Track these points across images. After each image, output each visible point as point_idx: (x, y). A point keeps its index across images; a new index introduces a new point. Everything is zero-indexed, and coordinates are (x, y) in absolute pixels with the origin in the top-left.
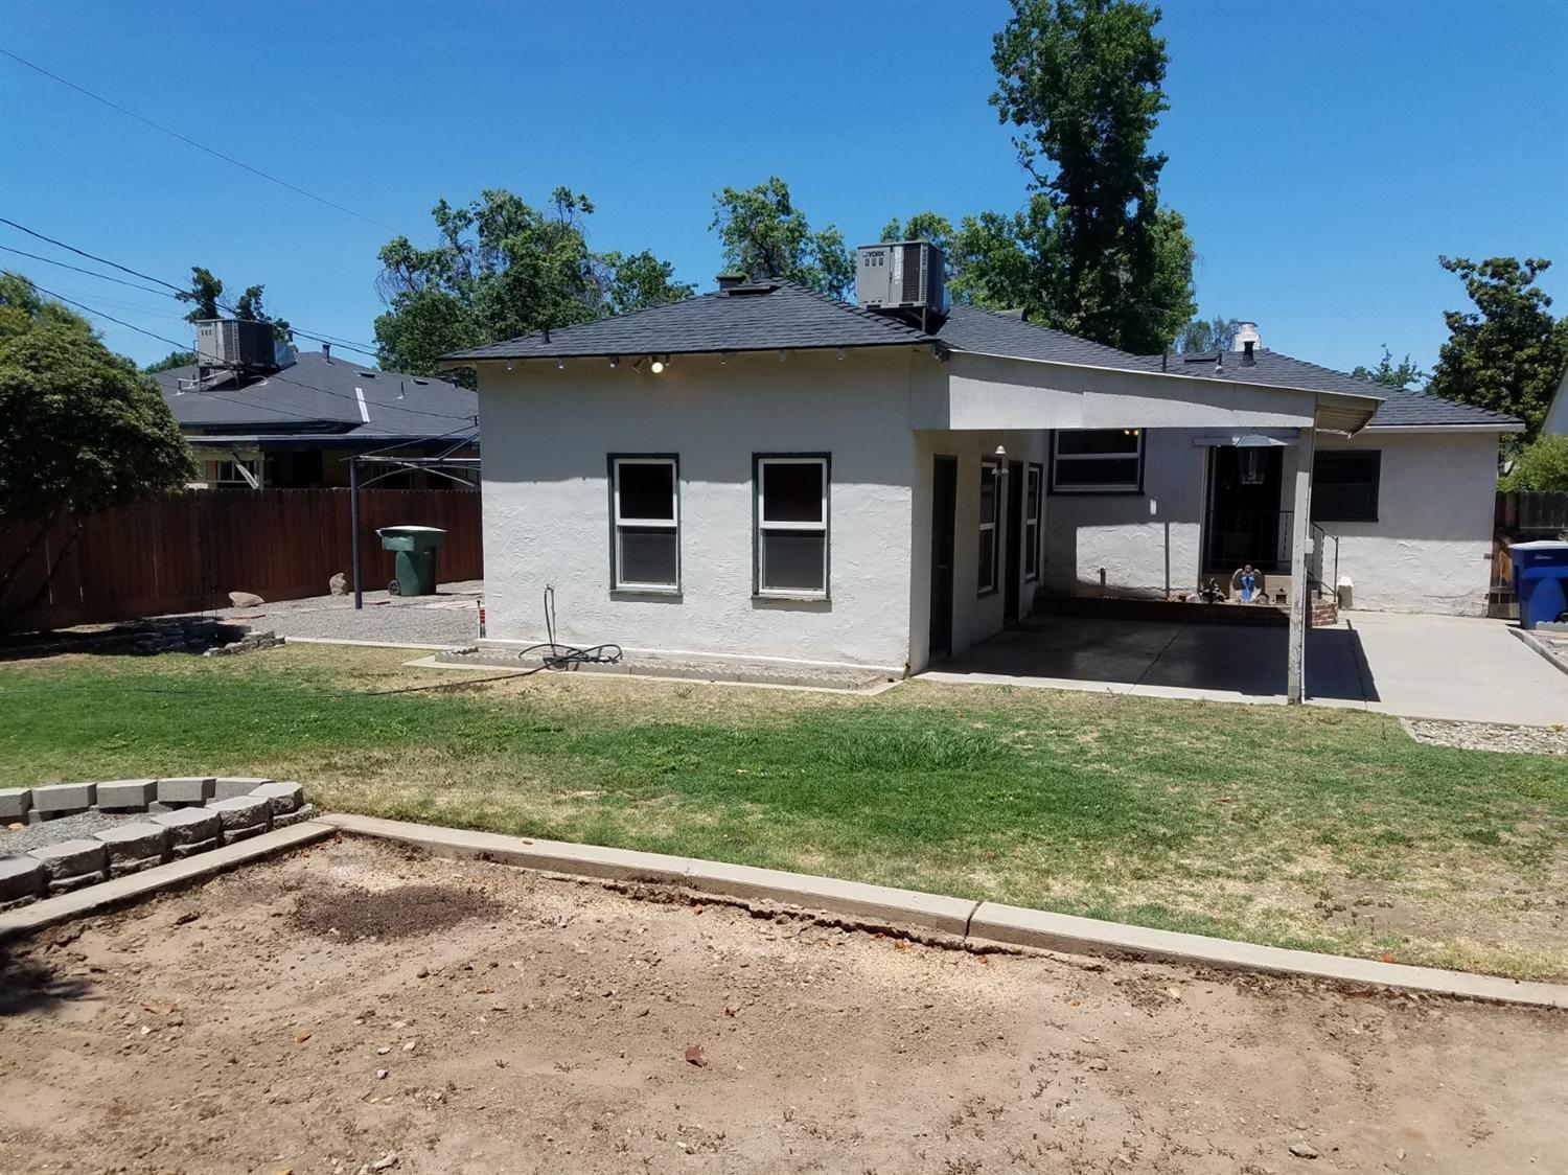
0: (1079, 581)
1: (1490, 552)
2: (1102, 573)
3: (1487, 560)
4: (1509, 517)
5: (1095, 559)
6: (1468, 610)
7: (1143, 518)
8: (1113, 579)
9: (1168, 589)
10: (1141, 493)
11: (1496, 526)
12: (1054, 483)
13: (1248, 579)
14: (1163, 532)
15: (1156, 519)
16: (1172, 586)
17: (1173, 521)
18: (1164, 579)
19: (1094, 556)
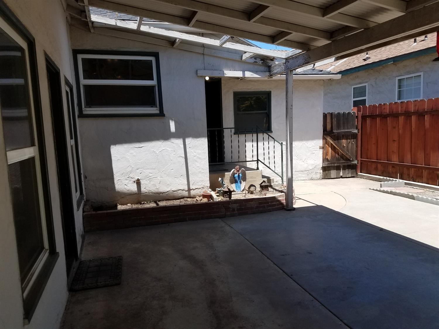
0: (118, 192)
1: (321, 145)
2: (138, 183)
3: (320, 149)
4: (329, 127)
5: (131, 172)
6: (314, 176)
7: (166, 136)
8: (147, 187)
9: (189, 190)
10: (161, 114)
11: (324, 132)
12: (83, 106)
13: (239, 175)
14: (182, 146)
15: (176, 136)
16: (192, 187)
17: (189, 136)
18: (186, 183)
19: (129, 169)
